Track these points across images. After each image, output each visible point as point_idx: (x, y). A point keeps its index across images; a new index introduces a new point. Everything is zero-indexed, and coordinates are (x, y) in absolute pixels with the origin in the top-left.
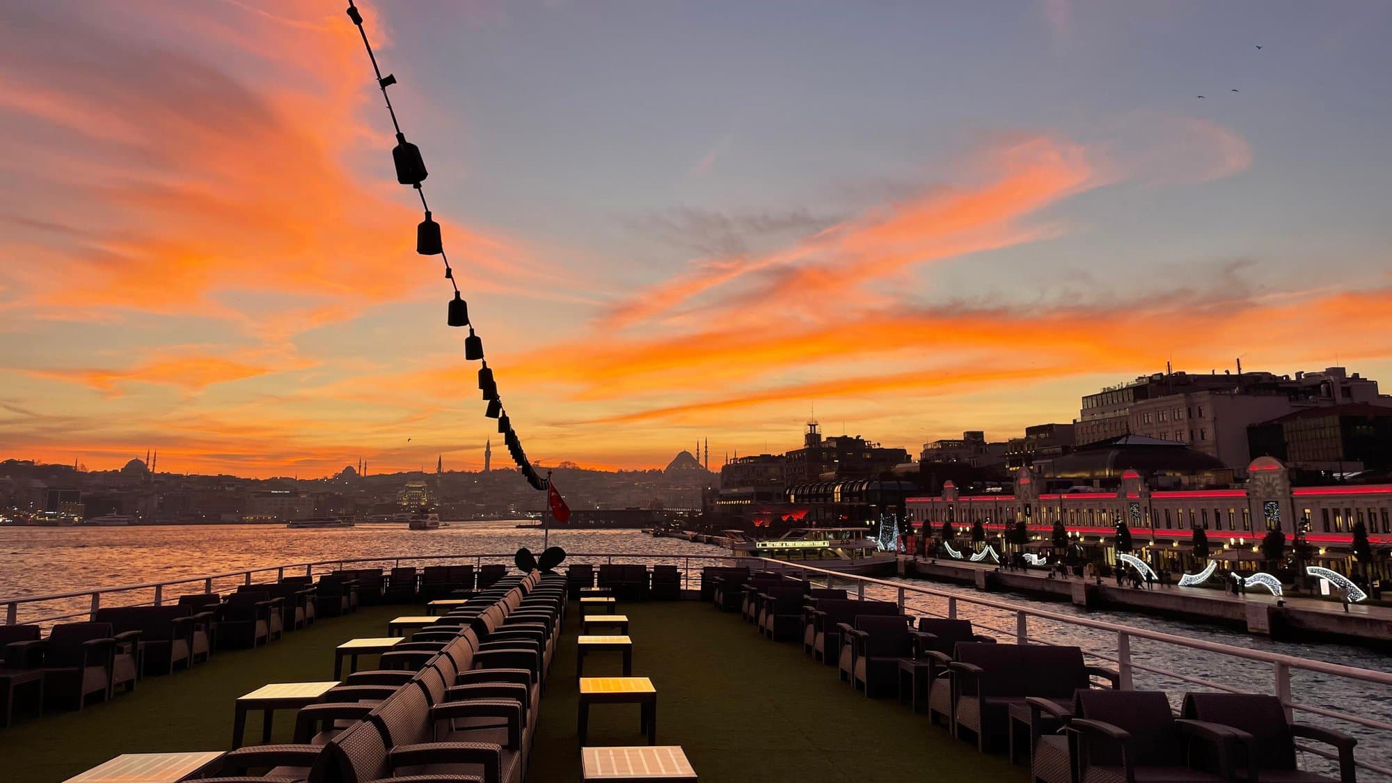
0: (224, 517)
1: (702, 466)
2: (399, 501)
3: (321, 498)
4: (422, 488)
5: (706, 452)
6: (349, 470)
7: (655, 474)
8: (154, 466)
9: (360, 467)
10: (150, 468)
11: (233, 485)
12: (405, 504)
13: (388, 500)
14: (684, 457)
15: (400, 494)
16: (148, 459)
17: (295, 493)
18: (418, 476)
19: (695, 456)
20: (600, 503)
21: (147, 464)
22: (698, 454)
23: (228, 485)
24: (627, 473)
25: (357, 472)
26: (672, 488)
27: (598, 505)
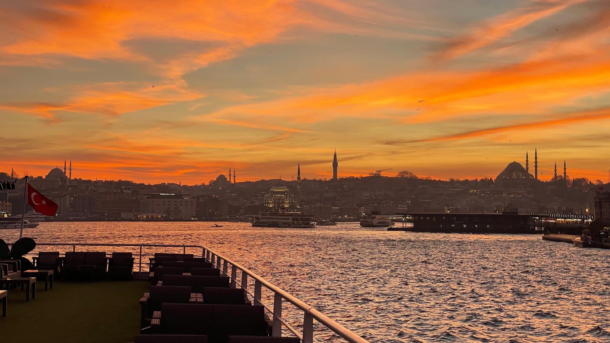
0: (123, 215)
1: (532, 176)
2: (266, 203)
3: (201, 200)
4: (284, 192)
5: (536, 162)
6: (222, 178)
7: (486, 183)
8: (70, 173)
9: (230, 175)
10: (67, 175)
11: (129, 189)
12: (271, 206)
13: (257, 203)
14: (514, 167)
15: (266, 197)
16: (65, 168)
17: (179, 196)
18: (279, 183)
19: (524, 166)
20: (450, 208)
21: (65, 172)
22: (527, 164)
23: (126, 189)
24: (458, 182)
25: (228, 180)
26: (505, 195)
27: (449, 210)
